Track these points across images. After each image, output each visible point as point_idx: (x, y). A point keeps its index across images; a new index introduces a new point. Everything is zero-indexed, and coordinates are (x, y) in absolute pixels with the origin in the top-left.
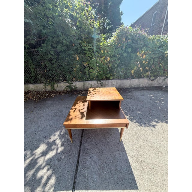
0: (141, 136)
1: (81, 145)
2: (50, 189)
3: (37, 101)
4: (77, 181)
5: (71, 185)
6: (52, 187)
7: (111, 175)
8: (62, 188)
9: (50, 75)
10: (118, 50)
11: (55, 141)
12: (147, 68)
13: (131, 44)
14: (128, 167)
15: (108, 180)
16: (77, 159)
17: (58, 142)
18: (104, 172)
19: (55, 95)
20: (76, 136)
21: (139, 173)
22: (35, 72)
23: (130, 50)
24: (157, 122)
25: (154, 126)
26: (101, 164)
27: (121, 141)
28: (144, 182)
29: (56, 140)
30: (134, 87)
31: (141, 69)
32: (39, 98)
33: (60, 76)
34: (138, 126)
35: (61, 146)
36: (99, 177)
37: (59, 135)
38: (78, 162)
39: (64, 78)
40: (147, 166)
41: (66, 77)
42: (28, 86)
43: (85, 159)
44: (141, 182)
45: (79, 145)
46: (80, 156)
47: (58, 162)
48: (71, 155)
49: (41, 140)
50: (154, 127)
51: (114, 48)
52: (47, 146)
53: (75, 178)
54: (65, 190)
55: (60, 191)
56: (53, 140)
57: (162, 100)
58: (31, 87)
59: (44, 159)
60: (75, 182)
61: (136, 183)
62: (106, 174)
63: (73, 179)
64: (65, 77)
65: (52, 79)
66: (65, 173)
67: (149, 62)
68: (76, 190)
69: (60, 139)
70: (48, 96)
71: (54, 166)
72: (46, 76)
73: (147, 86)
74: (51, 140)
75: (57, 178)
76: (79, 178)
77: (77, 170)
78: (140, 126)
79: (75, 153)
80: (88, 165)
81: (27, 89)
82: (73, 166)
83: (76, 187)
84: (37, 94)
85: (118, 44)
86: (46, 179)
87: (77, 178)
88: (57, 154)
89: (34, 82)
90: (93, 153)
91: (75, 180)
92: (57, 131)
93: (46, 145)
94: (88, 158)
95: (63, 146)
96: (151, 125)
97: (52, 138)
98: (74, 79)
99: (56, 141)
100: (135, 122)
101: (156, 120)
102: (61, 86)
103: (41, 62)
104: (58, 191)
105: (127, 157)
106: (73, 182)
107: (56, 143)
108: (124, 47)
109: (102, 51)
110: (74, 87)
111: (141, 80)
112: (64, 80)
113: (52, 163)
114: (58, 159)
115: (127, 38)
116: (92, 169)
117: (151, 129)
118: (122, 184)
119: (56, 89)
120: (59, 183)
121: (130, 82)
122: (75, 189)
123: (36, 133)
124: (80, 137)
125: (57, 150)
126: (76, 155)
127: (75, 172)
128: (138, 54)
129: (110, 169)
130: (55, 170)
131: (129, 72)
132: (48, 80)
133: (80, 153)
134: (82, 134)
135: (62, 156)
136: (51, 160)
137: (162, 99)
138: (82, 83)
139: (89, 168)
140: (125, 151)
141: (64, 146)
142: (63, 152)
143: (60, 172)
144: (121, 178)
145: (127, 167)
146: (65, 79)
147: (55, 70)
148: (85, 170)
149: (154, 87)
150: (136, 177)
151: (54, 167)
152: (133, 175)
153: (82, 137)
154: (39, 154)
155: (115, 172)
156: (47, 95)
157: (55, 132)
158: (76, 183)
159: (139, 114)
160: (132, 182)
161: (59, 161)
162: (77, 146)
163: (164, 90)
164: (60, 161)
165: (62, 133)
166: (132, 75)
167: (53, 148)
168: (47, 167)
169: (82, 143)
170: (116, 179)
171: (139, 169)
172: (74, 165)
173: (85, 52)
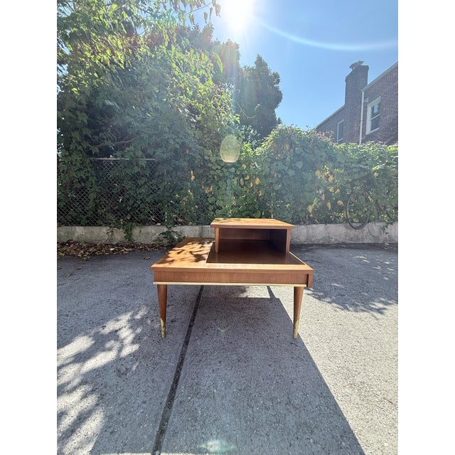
0: (351, 329)
1: (186, 343)
2: (81, 447)
3: (85, 258)
4: (170, 428)
5: (150, 437)
6: (88, 440)
7: (274, 416)
8: (120, 444)
9: (129, 209)
10: (277, 165)
11: (116, 331)
12: (340, 202)
13: (302, 155)
14: (324, 397)
15: (267, 429)
16: (173, 374)
17: (127, 334)
18: (253, 408)
19: (131, 250)
20: (176, 324)
21: (360, 414)
22: (98, 201)
23: (300, 165)
24: (386, 304)
25: (380, 311)
26: (243, 387)
27: (296, 336)
28: (380, 437)
29: (120, 329)
30: (316, 243)
31: (329, 205)
32: (93, 254)
33: (149, 212)
34: (338, 310)
35: (133, 343)
36: (237, 420)
37: (129, 321)
38: (176, 381)
39: (158, 217)
40: (381, 396)
41: (164, 214)
42: (73, 229)
43: (197, 374)
44: (372, 438)
45: (182, 342)
46: (184, 367)
47: (117, 378)
48: (157, 364)
49: (79, 328)
50: (381, 313)
51: (269, 160)
52: (93, 342)
53: (165, 420)
54: (128, 452)
55: (114, 452)
56: (111, 329)
57: (388, 265)
58: (79, 232)
59: (79, 370)
60: (162, 432)
61: (356, 439)
62: (258, 411)
63: (159, 422)
64: (160, 214)
65: (131, 219)
66: (136, 405)
67: (343, 190)
68: (166, 452)
69: (131, 327)
70: (113, 251)
71: (106, 387)
72: (118, 211)
73: (348, 242)
74: (107, 331)
75: (109, 418)
76: (175, 420)
77: (171, 398)
78: (342, 310)
79: (170, 359)
80: (205, 388)
81: (68, 237)
82: (162, 389)
83: (165, 443)
84: (88, 247)
85: (276, 154)
86: (72, 419)
87: (171, 418)
88: (119, 359)
89: (88, 224)
90: (220, 360)
91: (162, 424)
92: (126, 312)
93: (91, 339)
94: (206, 370)
95: (137, 343)
96: (371, 309)
97: (111, 326)
98: (180, 220)
99: (119, 332)
100: (330, 303)
101: (383, 299)
102: (148, 233)
103: (115, 183)
104: (106, 452)
105: (319, 374)
106: (157, 429)
107: (118, 336)
108: (288, 159)
109: (244, 166)
110: (179, 235)
111: (332, 227)
112: (158, 221)
113: (99, 380)
114: (119, 371)
115: (292, 144)
116: (218, 399)
117: (373, 316)
118: (311, 441)
119: (135, 239)
120: (111, 433)
121: (308, 231)
122: (163, 448)
123: (70, 314)
124: (186, 326)
125: (120, 350)
126: (173, 364)
127: (164, 404)
128: (318, 173)
129: (272, 400)
130: (107, 397)
131: (302, 210)
132: (122, 220)
133: (183, 359)
134: (193, 320)
135: (133, 364)
136: (97, 372)
137: (388, 263)
138: (197, 228)
139: (208, 396)
140: (311, 358)
141: (140, 343)
142: (134, 356)
143: (119, 401)
144: (305, 423)
145: (321, 395)
146: (160, 220)
147: (141, 200)
148: (195, 399)
149: (364, 244)
150: (352, 424)
151: (105, 390)
152: (344, 419)
153: (190, 326)
154: (68, 358)
155: (288, 410)
156: (112, 249)
157: (119, 313)
158: (167, 433)
159: (336, 288)
160: (341, 436)
161: (120, 377)
162: (178, 345)
163: (387, 250)
164: (123, 376)
165: (138, 317)
166: (309, 217)
167: (108, 345)
168: (83, 389)
169: (191, 338)
170: (290, 427)
171: (357, 404)
172: (165, 387)
173: (210, 165)
